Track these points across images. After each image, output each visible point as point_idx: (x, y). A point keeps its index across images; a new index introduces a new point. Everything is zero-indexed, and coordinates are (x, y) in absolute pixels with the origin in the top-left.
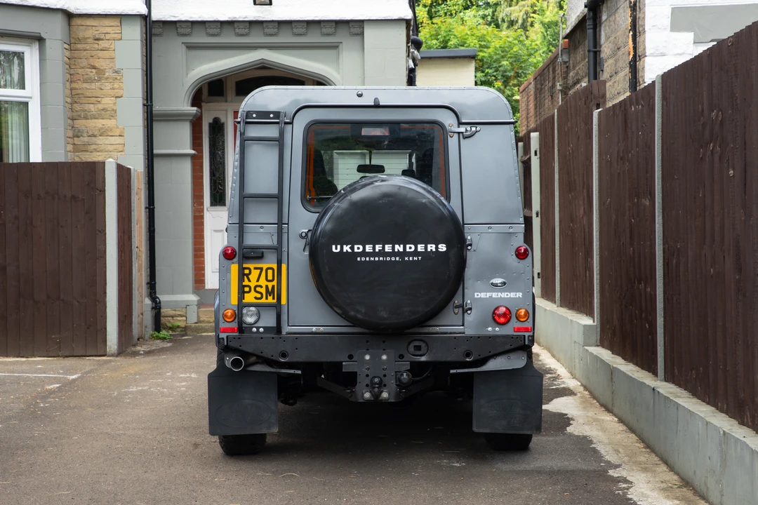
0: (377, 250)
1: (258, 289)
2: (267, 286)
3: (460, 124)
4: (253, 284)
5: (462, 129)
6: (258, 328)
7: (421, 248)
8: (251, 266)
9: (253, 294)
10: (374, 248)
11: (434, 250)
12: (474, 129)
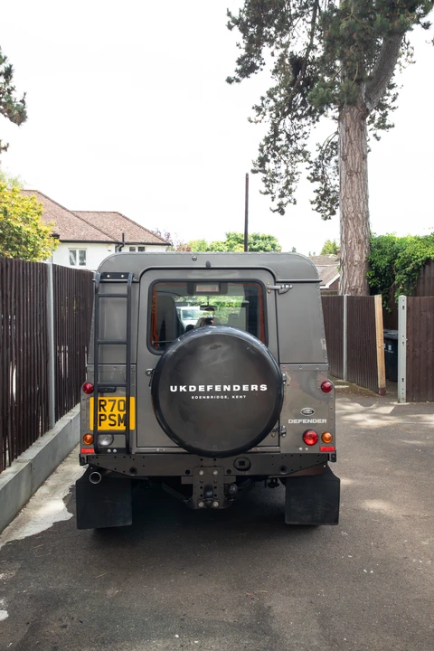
0: (208, 390)
1: (112, 417)
2: (119, 415)
3: (276, 282)
4: (108, 414)
5: (278, 287)
6: (112, 449)
7: (245, 388)
8: (106, 399)
9: (108, 421)
10: (206, 388)
11: (256, 389)
12: (287, 286)
